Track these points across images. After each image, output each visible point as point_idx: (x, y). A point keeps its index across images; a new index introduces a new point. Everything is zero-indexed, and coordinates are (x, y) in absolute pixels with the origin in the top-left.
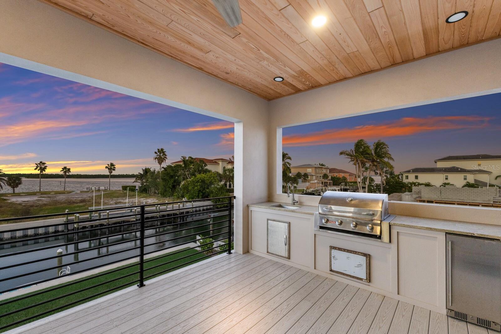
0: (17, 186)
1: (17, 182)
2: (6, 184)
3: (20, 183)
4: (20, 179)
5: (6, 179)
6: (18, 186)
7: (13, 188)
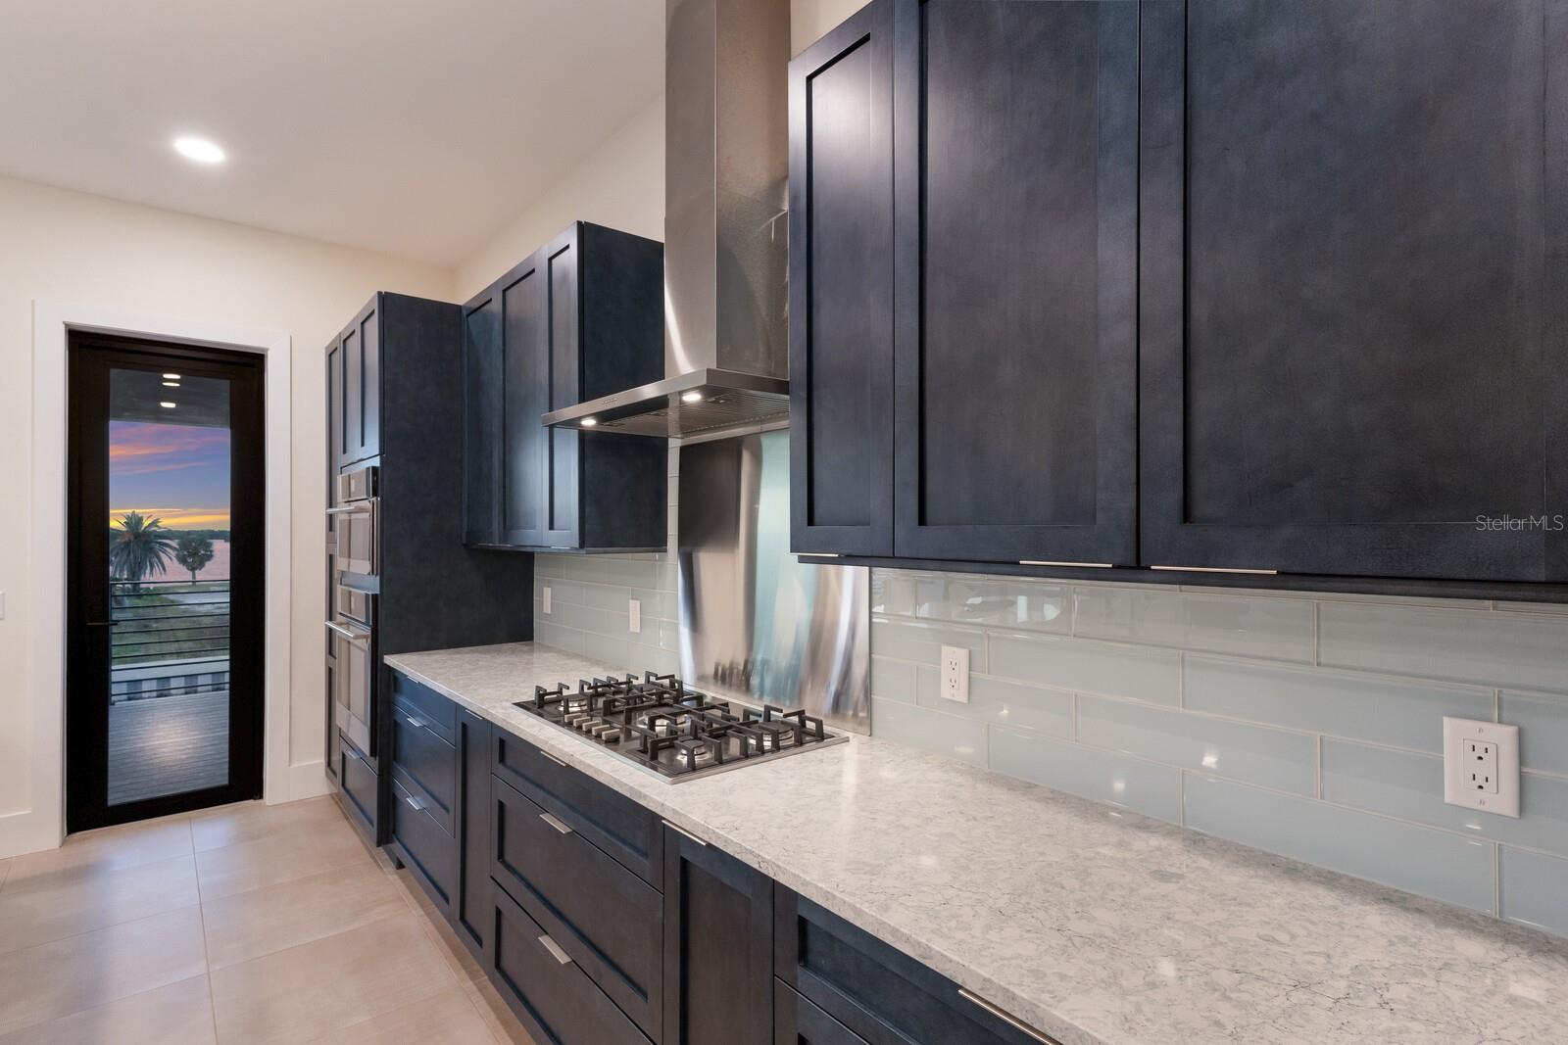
0: (201, 565)
1: (203, 552)
2: (174, 559)
3: (209, 557)
4: (210, 545)
5: (174, 543)
6: (204, 566)
7: (193, 569)
